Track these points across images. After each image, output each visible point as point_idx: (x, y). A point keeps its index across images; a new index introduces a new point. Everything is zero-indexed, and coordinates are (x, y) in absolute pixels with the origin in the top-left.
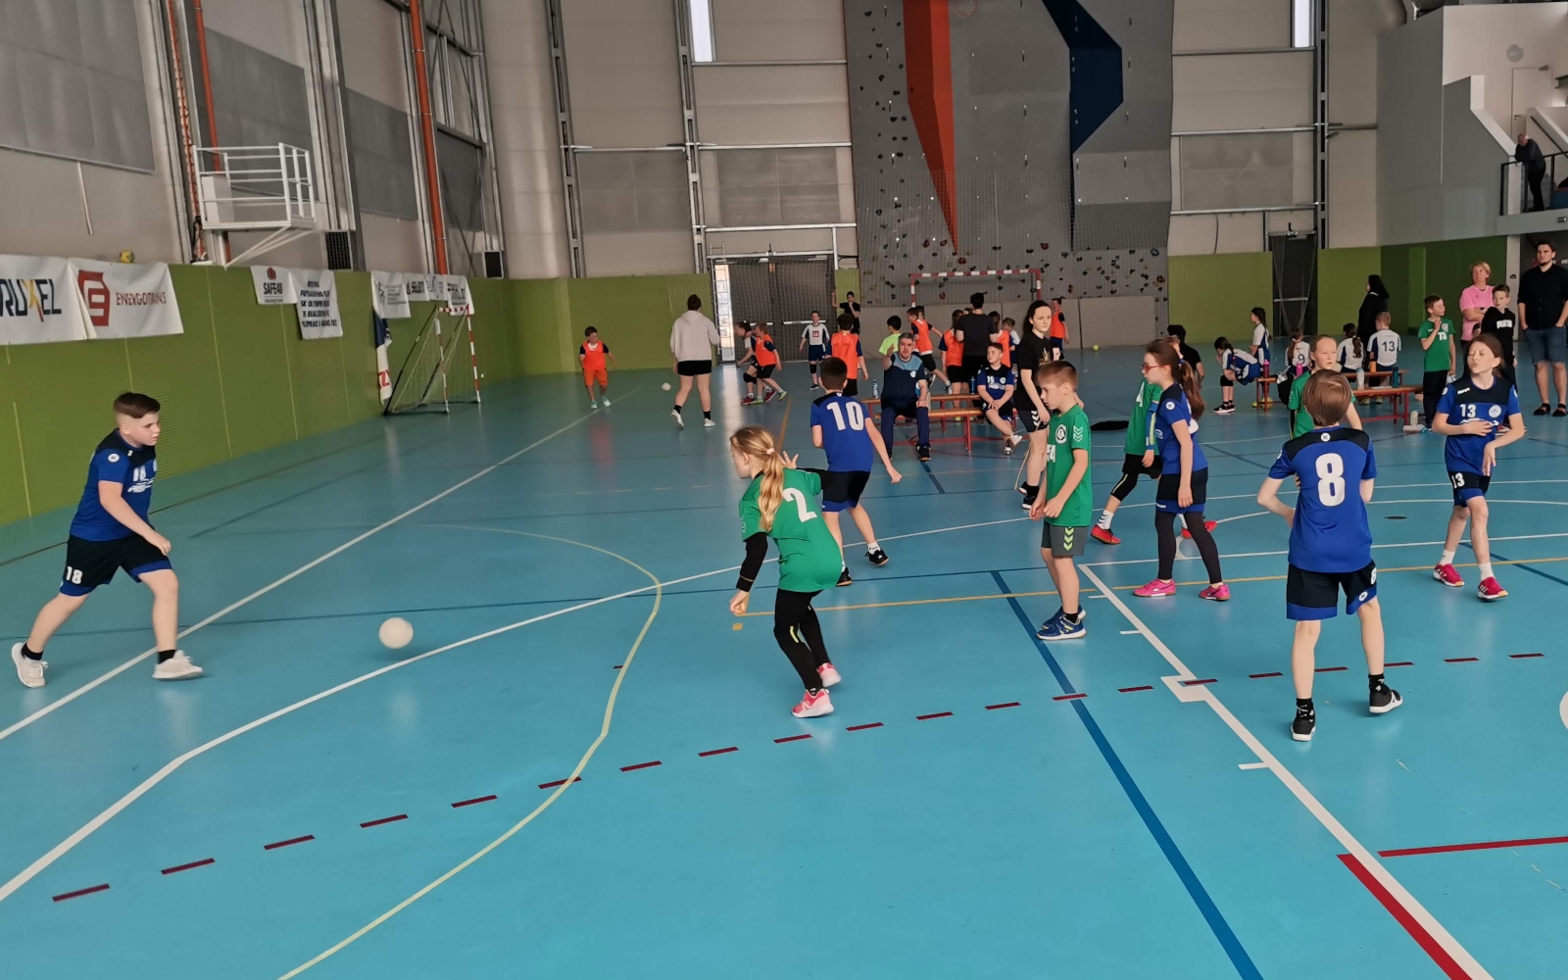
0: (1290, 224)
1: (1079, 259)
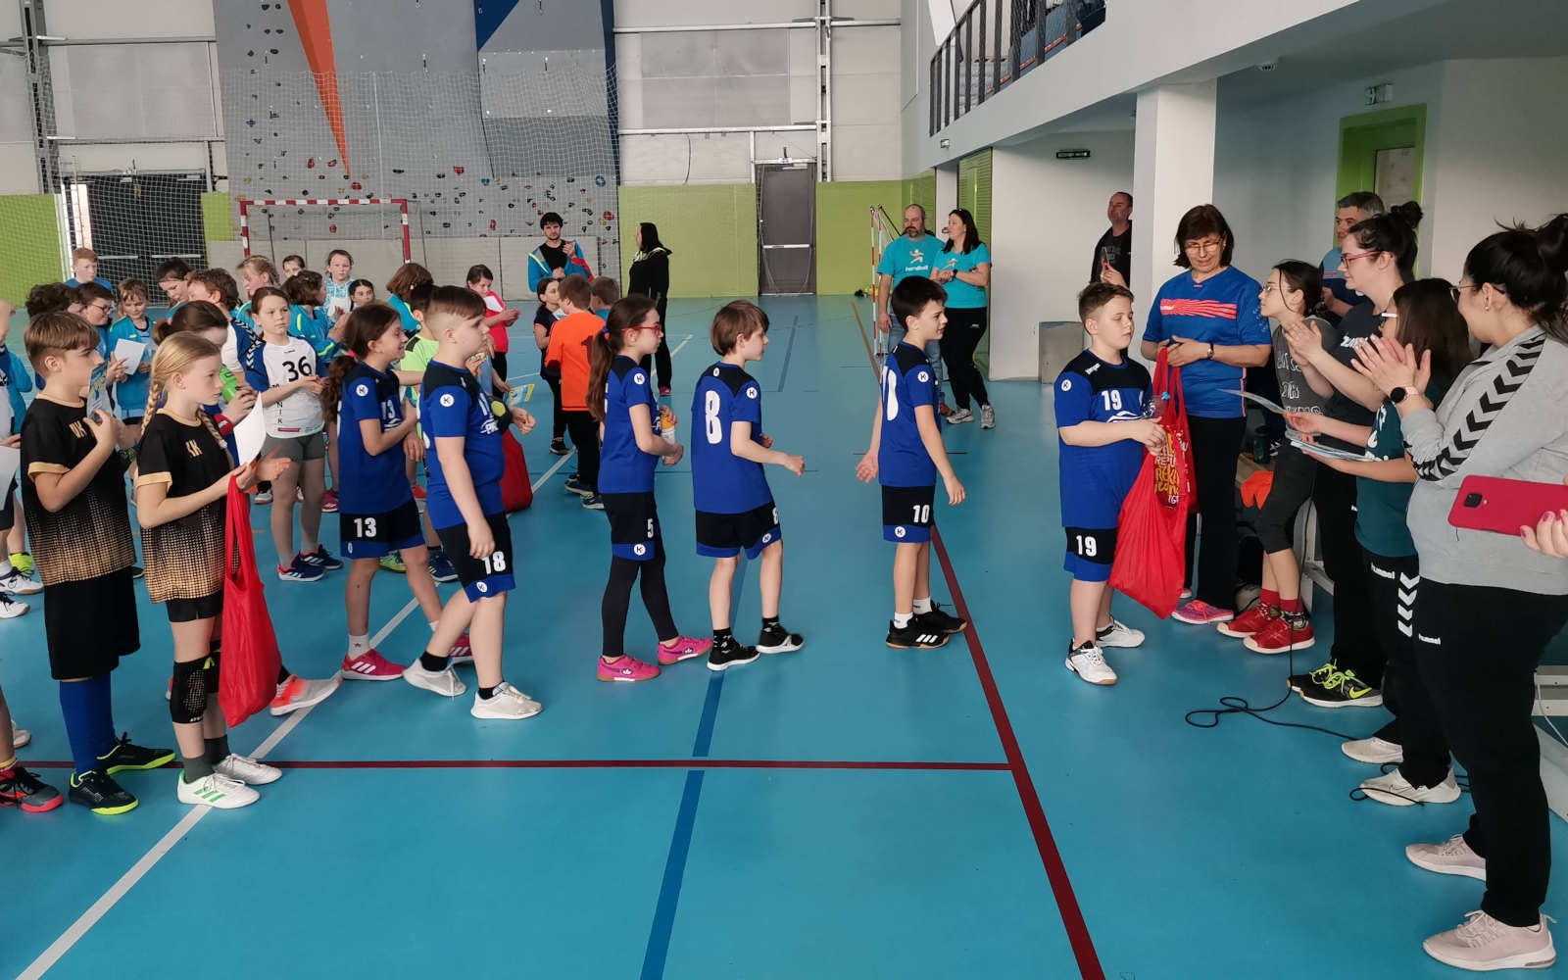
1: (504, 188)
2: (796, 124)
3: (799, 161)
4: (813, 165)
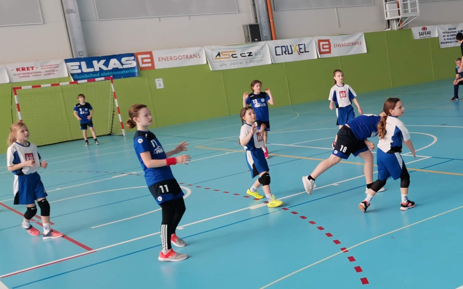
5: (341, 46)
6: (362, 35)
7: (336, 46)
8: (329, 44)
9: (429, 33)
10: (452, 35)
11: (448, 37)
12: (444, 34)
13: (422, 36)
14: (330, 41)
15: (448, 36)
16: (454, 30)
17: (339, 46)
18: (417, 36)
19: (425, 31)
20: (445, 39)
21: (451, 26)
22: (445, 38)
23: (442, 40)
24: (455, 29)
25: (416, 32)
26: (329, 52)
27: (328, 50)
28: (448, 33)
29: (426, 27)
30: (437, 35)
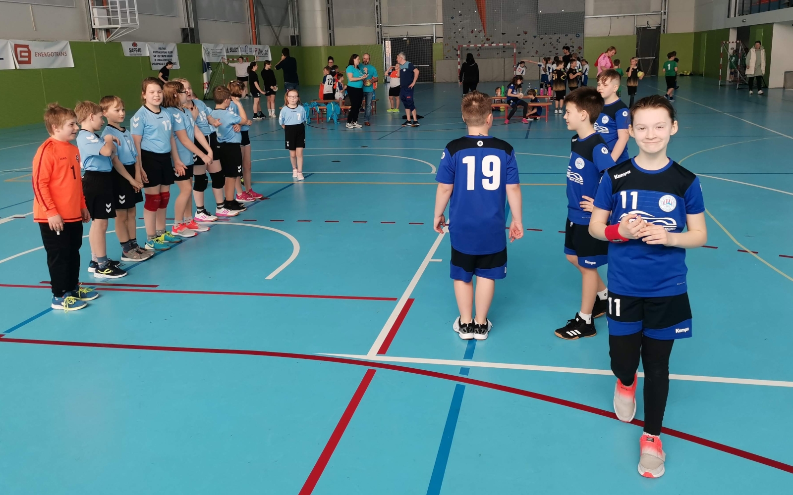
0: (648, 22)
1: (541, 39)
2: (653, 12)
3: (653, 26)
4: (659, 28)
5: (44, 55)
6: (67, 44)
7: (37, 55)
8: (29, 52)
9: (140, 50)
10: (163, 56)
11: (159, 58)
12: (155, 54)
13: (132, 53)
14: (30, 47)
15: (159, 56)
16: (165, 51)
17: (41, 55)
18: (127, 53)
19: (135, 48)
20: (155, 60)
21: (161, 45)
22: (155, 58)
23: (153, 61)
24: (165, 49)
25: (127, 46)
26: (29, 62)
27: (27, 59)
28: (159, 53)
29: (136, 42)
30: (148, 55)
